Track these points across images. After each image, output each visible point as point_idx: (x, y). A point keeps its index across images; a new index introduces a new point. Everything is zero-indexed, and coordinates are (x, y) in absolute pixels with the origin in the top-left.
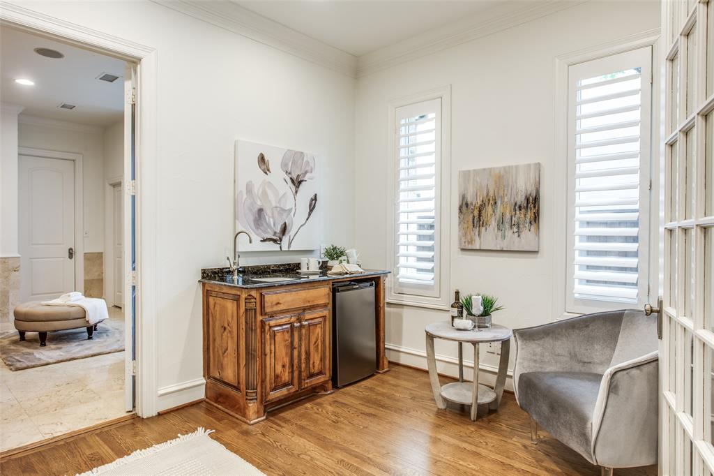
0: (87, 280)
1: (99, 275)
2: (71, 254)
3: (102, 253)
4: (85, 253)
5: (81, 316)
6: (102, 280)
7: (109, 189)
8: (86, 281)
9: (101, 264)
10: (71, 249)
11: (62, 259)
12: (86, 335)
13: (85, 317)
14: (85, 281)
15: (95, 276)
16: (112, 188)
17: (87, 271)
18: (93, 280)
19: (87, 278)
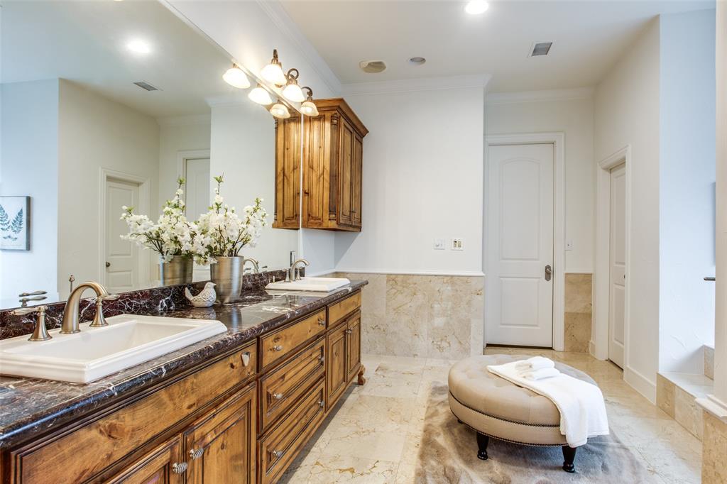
0: (569, 313)
1: (586, 307)
2: (548, 274)
3: (591, 274)
4: (567, 274)
5: (551, 421)
6: (590, 315)
7: (603, 176)
8: (567, 315)
9: (589, 292)
10: (548, 267)
11: (537, 280)
12: (561, 461)
13: (558, 425)
14: (566, 313)
15: (579, 307)
16: (608, 173)
17: (569, 300)
18: (578, 314)
19: (569, 310)
